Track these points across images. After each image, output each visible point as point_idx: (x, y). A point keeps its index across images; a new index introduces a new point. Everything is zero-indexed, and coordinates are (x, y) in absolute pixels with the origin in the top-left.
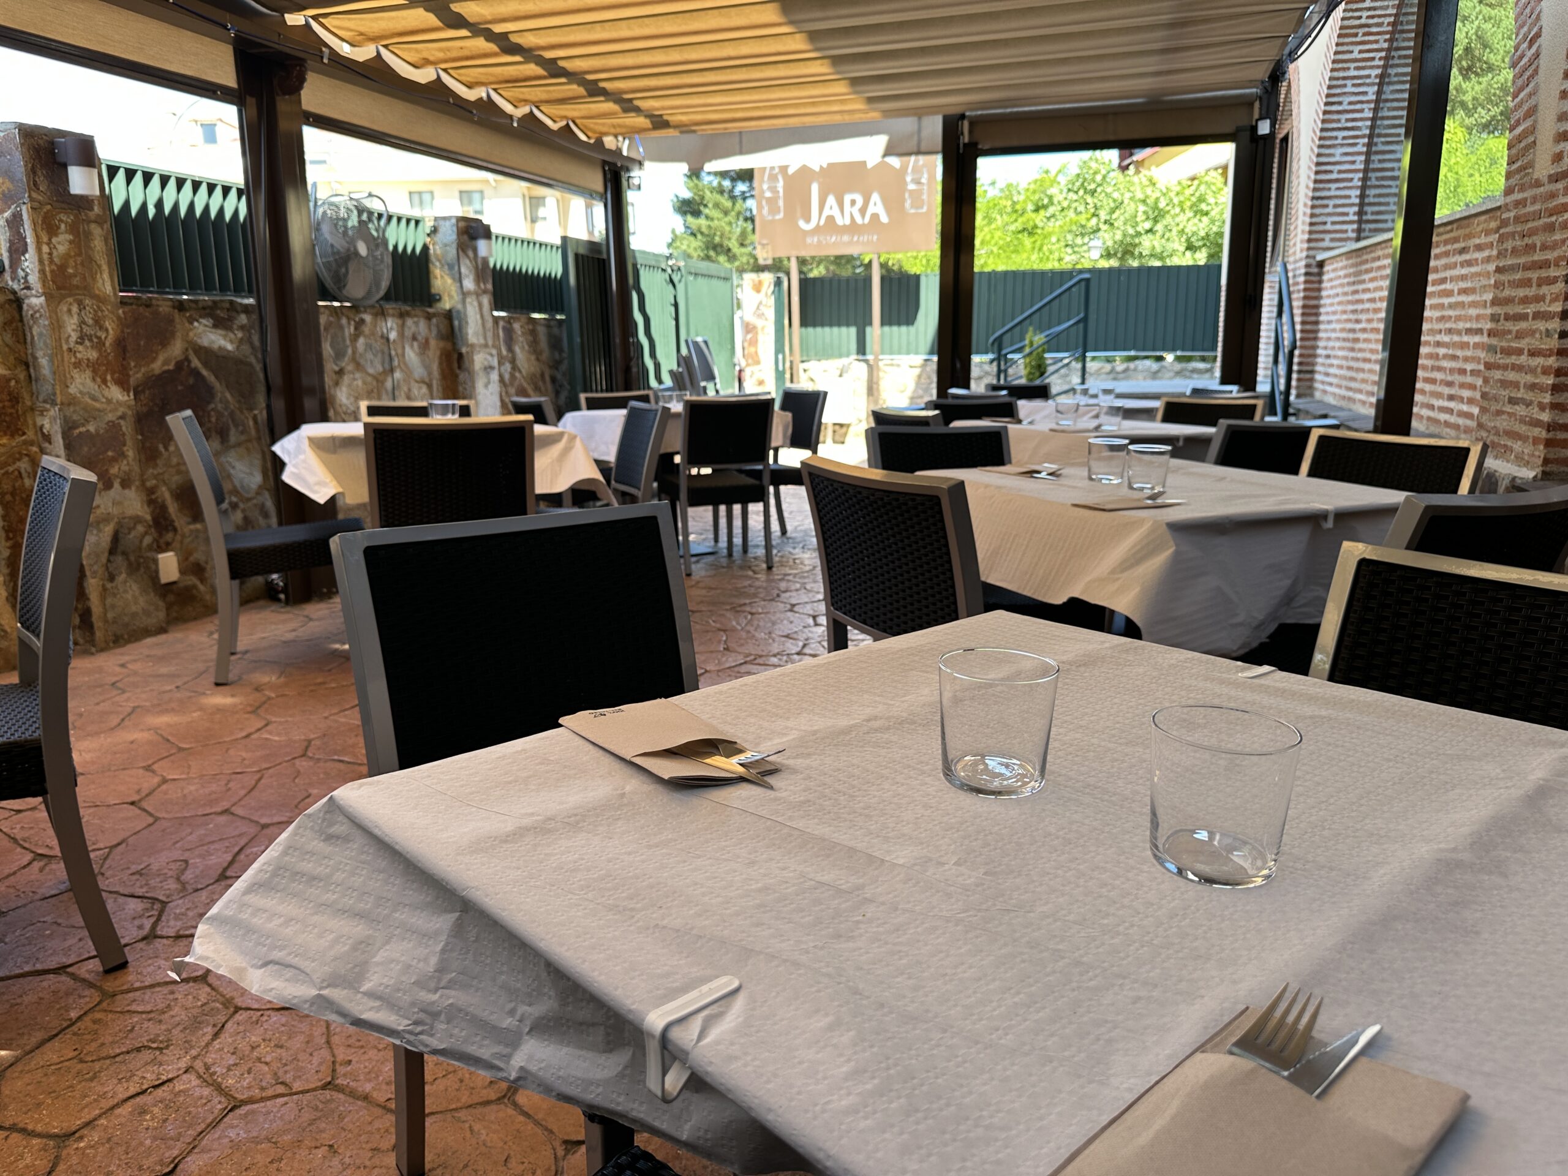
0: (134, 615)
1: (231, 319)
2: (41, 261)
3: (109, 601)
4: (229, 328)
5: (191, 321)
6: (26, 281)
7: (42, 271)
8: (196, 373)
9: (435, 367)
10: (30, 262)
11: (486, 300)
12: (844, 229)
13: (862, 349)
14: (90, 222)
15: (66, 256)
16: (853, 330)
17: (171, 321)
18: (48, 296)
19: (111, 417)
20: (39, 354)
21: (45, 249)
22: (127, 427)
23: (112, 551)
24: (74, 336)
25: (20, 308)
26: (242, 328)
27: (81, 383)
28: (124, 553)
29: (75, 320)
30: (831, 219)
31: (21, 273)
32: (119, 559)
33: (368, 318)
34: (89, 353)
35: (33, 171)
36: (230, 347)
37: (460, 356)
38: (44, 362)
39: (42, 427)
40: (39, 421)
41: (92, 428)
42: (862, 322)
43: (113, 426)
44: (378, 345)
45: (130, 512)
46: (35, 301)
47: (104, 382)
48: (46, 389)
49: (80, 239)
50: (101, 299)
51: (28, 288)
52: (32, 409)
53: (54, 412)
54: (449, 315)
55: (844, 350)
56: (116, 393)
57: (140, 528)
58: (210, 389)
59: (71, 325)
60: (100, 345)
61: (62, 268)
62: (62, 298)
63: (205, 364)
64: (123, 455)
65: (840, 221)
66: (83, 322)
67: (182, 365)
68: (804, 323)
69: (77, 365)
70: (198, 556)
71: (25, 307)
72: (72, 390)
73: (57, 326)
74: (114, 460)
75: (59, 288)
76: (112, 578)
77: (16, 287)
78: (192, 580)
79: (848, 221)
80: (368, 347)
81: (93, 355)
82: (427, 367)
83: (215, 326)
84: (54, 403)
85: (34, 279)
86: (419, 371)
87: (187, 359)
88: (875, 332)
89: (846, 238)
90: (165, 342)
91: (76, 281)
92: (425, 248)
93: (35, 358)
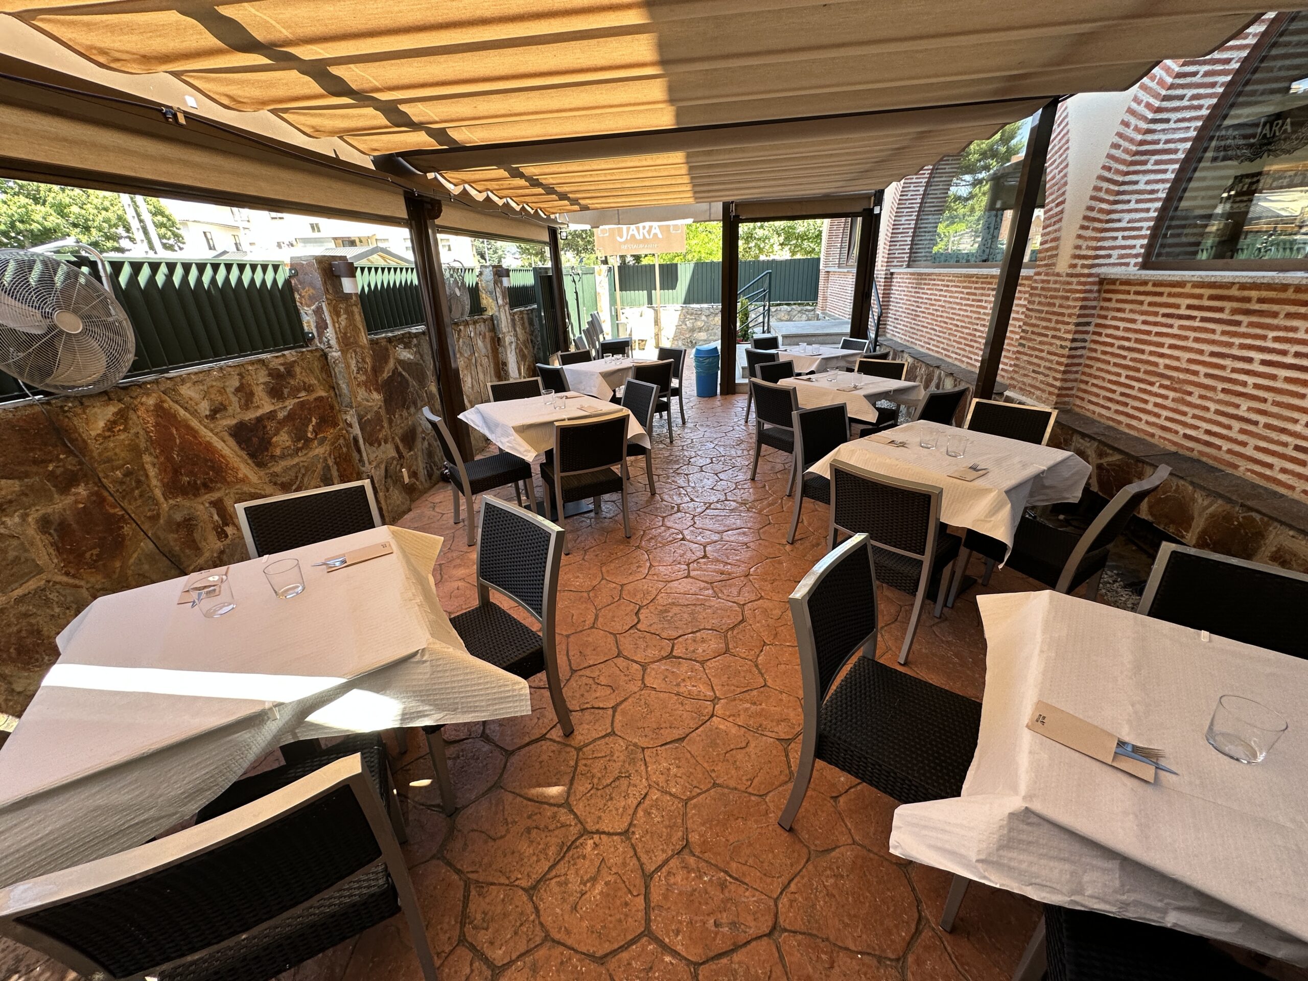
0: (398, 506)
1: (410, 342)
2: (336, 333)
3: (388, 501)
4: (410, 348)
5: (395, 347)
6: (329, 344)
7: (337, 338)
8: (400, 374)
9: (489, 346)
10: (330, 333)
11: (507, 308)
12: (640, 242)
13: (650, 301)
14: (352, 306)
15: (346, 327)
16: (645, 292)
17: (387, 349)
18: (342, 351)
19: (376, 409)
20: (341, 382)
21: (337, 325)
22: (383, 412)
23: (386, 477)
24: (355, 369)
25: (326, 358)
26: (415, 345)
27: (362, 393)
28: (391, 477)
29: (354, 362)
30: (633, 236)
31: (325, 340)
32: (389, 480)
33: (462, 328)
34: (363, 378)
35: (325, 282)
36: (412, 358)
37: (499, 339)
38: (344, 386)
39: (346, 420)
40: (344, 417)
41: (369, 417)
42: (650, 288)
43: (377, 413)
44: (467, 341)
45: (390, 456)
46: (335, 354)
47: (370, 391)
48: (347, 400)
49: (350, 314)
50: (362, 347)
51: (330, 347)
52: (340, 411)
53: (353, 412)
54: (492, 318)
55: (641, 302)
56: (376, 396)
57: (395, 462)
58: (407, 381)
59: (353, 363)
60: (366, 372)
61: (345, 334)
62: (348, 350)
63: (404, 369)
64: (383, 427)
65: (638, 237)
66: (358, 362)
67: (395, 371)
68: (621, 290)
69: (359, 385)
70: (414, 468)
71: (329, 358)
72: (359, 399)
73: (348, 366)
74: (380, 430)
75: (346, 345)
76: (388, 490)
77: (322, 346)
78: (414, 480)
79: (641, 237)
80: (464, 343)
81: (364, 378)
82: (486, 348)
83: (405, 348)
84: (352, 407)
85: (333, 342)
86: (484, 351)
87: (396, 368)
88: (657, 293)
89: (641, 246)
90: (386, 362)
91: (352, 340)
92: (477, 284)
93: (338, 384)
